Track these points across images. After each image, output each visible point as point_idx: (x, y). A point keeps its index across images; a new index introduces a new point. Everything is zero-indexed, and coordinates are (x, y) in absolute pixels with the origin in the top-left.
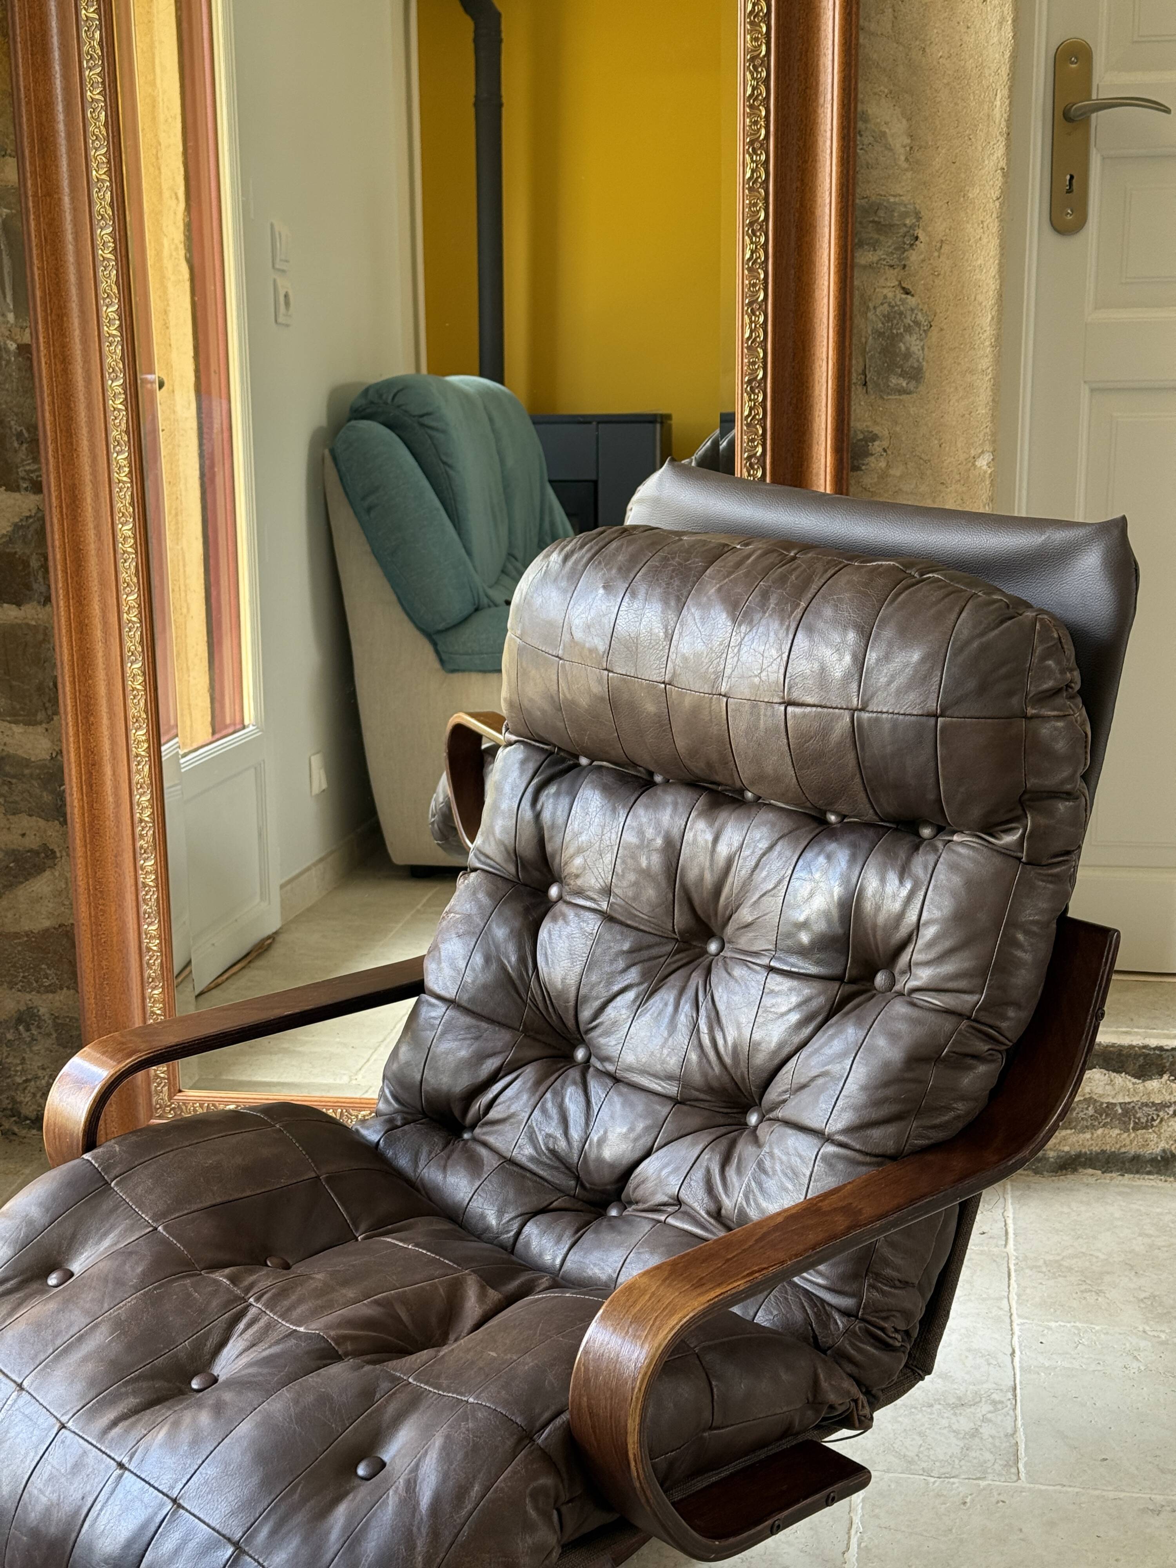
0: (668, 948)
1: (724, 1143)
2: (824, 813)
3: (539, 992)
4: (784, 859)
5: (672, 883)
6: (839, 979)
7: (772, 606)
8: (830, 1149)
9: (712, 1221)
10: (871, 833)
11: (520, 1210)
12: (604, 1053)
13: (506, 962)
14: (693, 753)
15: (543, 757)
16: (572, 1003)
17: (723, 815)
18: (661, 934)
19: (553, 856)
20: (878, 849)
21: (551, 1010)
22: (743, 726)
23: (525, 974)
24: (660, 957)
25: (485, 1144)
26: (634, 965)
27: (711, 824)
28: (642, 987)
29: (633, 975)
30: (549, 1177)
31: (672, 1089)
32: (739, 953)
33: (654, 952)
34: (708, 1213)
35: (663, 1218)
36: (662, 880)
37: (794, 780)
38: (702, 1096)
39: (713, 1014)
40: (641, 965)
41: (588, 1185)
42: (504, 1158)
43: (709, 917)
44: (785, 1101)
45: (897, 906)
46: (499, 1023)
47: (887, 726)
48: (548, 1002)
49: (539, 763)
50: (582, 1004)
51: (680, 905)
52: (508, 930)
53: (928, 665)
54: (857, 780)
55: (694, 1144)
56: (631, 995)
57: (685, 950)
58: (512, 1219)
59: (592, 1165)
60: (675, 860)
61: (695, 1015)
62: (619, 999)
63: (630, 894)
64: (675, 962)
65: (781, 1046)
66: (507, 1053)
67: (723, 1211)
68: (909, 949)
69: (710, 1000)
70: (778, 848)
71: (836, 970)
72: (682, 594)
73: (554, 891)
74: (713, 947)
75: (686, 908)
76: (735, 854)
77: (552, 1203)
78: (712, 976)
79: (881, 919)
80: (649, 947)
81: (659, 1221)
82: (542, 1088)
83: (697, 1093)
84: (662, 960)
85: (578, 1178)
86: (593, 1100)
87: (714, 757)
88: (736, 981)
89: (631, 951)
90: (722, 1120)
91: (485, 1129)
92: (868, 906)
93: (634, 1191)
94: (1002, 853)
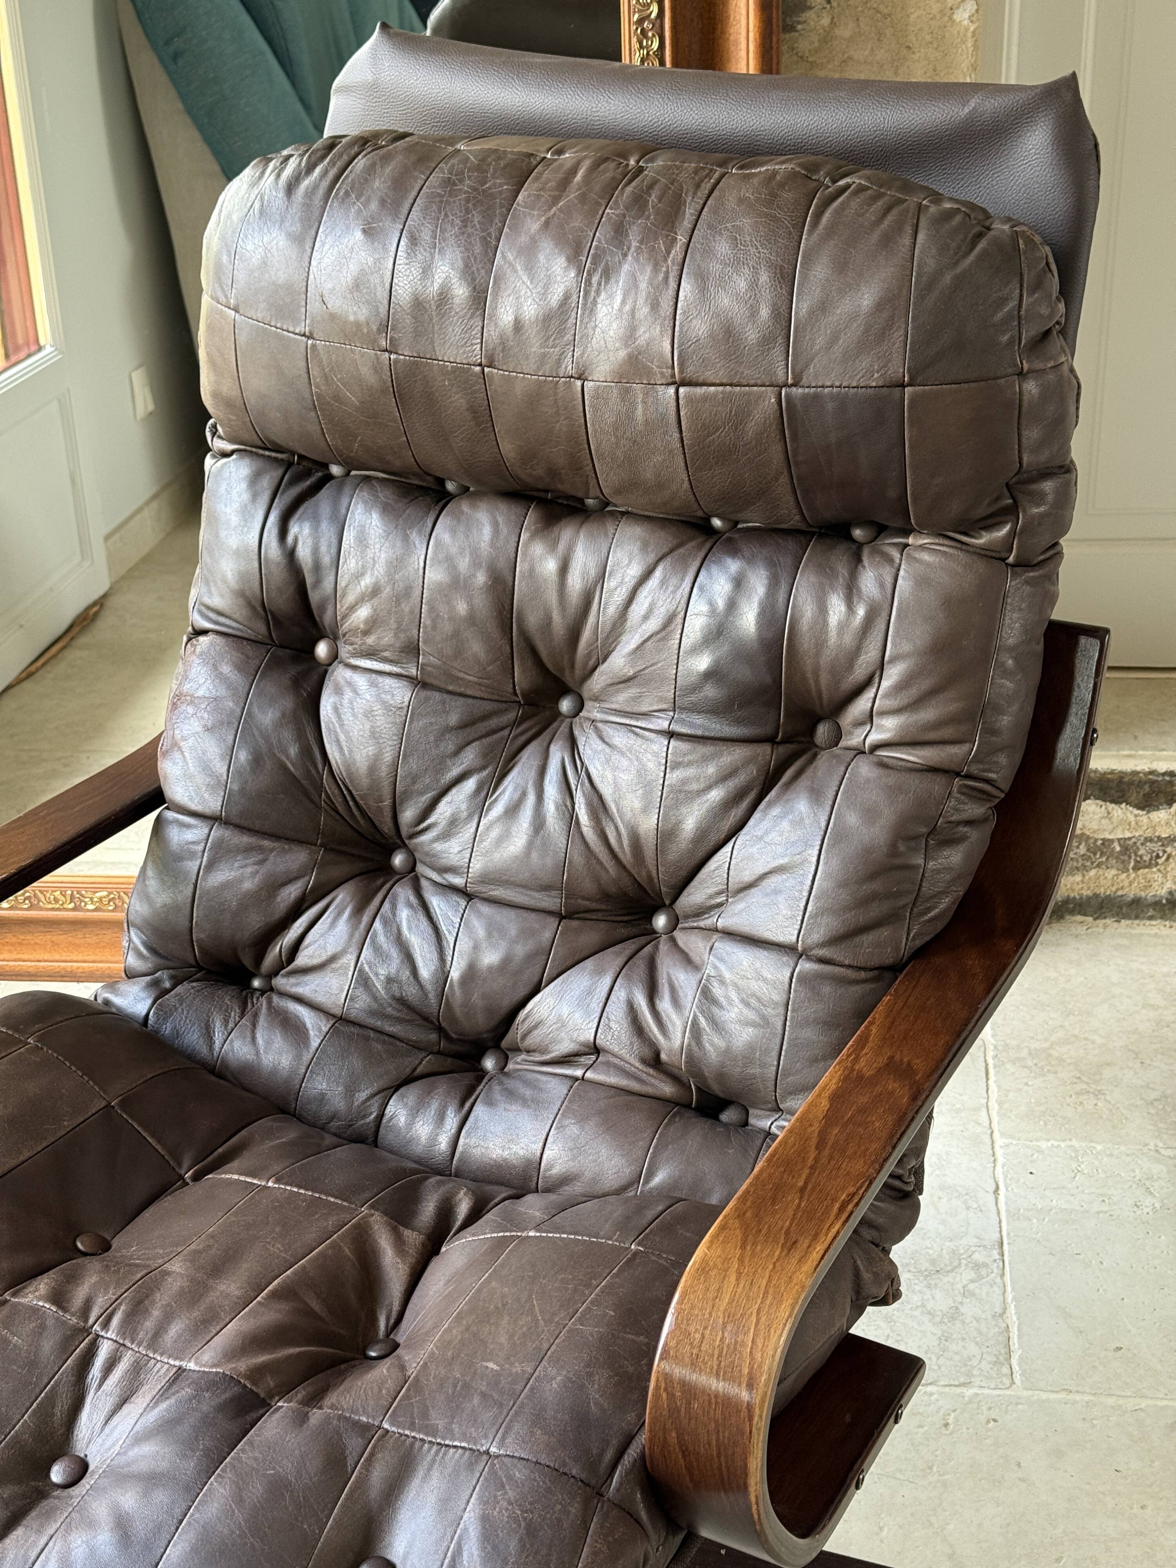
0: (511, 716)
1: (640, 962)
2: (708, 519)
3: (337, 792)
4: (671, 589)
5: (508, 631)
6: (770, 740)
7: (634, 244)
8: (805, 966)
9: (651, 1071)
10: (791, 544)
11: (375, 1087)
12: (444, 862)
13: (284, 758)
14: (528, 456)
15: (280, 472)
16: (387, 802)
17: (566, 533)
18: (496, 698)
19: (322, 607)
20: (806, 565)
21: (357, 813)
22: (609, 418)
23: (314, 771)
24: (503, 729)
25: (299, 999)
26: (469, 743)
27: (553, 546)
28: (485, 773)
29: (469, 757)
30: (402, 1034)
31: (550, 901)
32: (615, 715)
33: (494, 723)
34: (643, 1061)
35: (579, 1073)
36: (492, 628)
37: (686, 485)
38: (594, 905)
39: (596, 800)
40: (477, 743)
41: (453, 1035)
42: (334, 1016)
43: (562, 670)
44: (720, 905)
45: (849, 639)
46: (287, 839)
47: (830, 406)
48: (351, 803)
49: (277, 481)
50: (401, 803)
51: (522, 659)
52: (278, 714)
53: (885, 314)
54: (784, 479)
55: (599, 972)
56: (470, 784)
57: (534, 715)
58: (368, 1099)
59: (458, 1011)
60: (509, 601)
61: (568, 803)
62: (454, 791)
63: (448, 651)
64: (522, 734)
65: (701, 834)
66: (307, 878)
67: (663, 1056)
68: (869, 694)
69: (586, 781)
70: (658, 573)
71: (766, 730)
72: (490, 235)
73: (322, 650)
74: (565, 705)
75: (530, 663)
76: (595, 586)
77: (415, 1069)
78: (581, 748)
79: (826, 659)
80: (485, 717)
81: (576, 1079)
82: (366, 919)
83: (587, 903)
84: (506, 732)
85: (440, 1030)
86: (443, 928)
87: (562, 462)
88: (622, 754)
89: (463, 726)
90: (623, 932)
91: (292, 980)
92: (806, 643)
93: (524, 1037)
94: (987, 554)
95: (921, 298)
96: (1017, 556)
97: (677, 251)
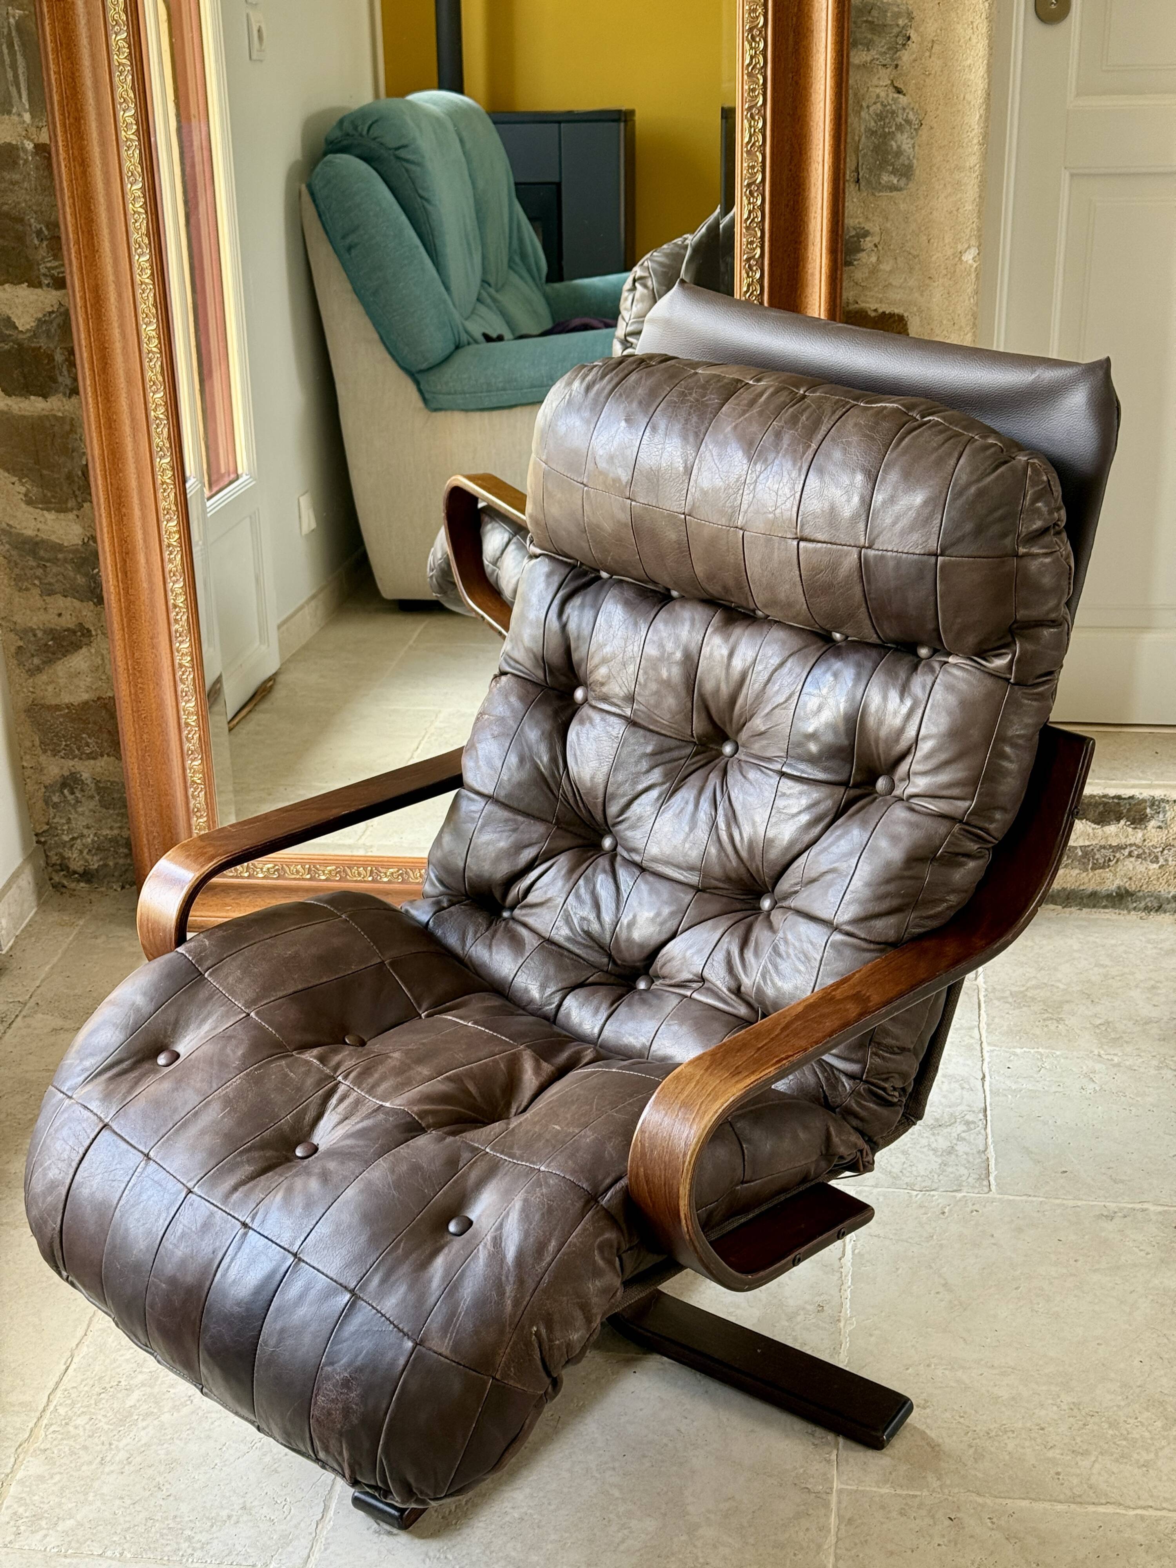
0: (687, 751)
1: (742, 927)
2: (830, 631)
3: (570, 790)
4: (794, 676)
5: (692, 692)
6: (844, 784)
7: (785, 446)
8: (838, 937)
9: (733, 997)
10: (874, 654)
11: (560, 985)
12: (630, 844)
13: (539, 763)
14: (711, 577)
15: (567, 571)
16: (601, 800)
17: (737, 631)
18: (681, 738)
19: (579, 664)
20: (880, 668)
21: (581, 806)
22: (758, 557)
23: (556, 774)
24: (680, 759)
25: (525, 925)
26: (657, 766)
27: (727, 640)
28: (664, 786)
29: (657, 775)
30: (585, 956)
31: (694, 879)
32: (752, 757)
33: (675, 754)
34: (730, 990)
35: (688, 993)
36: (682, 689)
37: (804, 605)
38: (722, 885)
39: (730, 812)
40: (662, 766)
41: (618, 961)
42: (544, 938)
43: (724, 723)
44: (795, 892)
45: (897, 722)
46: (534, 816)
47: (891, 563)
48: (579, 799)
49: (563, 577)
50: (610, 800)
51: (699, 713)
52: (539, 733)
53: (930, 508)
54: (865, 608)
55: (715, 927)
56: (654, 793)
57: (703, 753)
58: (553, 993)
59: (623, 946)
60: (694, 671)
61: (713, 813)
62: (643, 797)
63: (652, 702)
64: (693, 764)
65: (792, 844)
66: (542, 844)
67: (743, 989)
68: (909, 760)
69: (727, 801)
70: (788, 665)
71: (841, 777)
72: (700, 431)
73: (579, 695)
74: (728, 750)
75: (703, 716)
76: (749, 669)
77: (588, 978)
78: (729, 778)
79: (883, 733)
80: (670, 750)
81: (686, 997)
82: (576, 875)
83: (717, 882)
84: (682, 762)
85: (609, 956)
86: (622, 888)
87: (731, 582)
88: (751, 783)
89: (654, 754)
90: (738, 906)
91: (524, 911)
92: (872, 721)
93: (661, 968)
94: (993, 675)
95: (953, 500)
96: (1015, 677)
97: (810, 452)
